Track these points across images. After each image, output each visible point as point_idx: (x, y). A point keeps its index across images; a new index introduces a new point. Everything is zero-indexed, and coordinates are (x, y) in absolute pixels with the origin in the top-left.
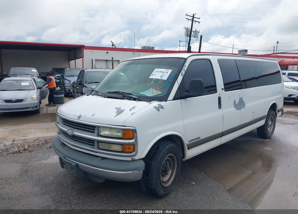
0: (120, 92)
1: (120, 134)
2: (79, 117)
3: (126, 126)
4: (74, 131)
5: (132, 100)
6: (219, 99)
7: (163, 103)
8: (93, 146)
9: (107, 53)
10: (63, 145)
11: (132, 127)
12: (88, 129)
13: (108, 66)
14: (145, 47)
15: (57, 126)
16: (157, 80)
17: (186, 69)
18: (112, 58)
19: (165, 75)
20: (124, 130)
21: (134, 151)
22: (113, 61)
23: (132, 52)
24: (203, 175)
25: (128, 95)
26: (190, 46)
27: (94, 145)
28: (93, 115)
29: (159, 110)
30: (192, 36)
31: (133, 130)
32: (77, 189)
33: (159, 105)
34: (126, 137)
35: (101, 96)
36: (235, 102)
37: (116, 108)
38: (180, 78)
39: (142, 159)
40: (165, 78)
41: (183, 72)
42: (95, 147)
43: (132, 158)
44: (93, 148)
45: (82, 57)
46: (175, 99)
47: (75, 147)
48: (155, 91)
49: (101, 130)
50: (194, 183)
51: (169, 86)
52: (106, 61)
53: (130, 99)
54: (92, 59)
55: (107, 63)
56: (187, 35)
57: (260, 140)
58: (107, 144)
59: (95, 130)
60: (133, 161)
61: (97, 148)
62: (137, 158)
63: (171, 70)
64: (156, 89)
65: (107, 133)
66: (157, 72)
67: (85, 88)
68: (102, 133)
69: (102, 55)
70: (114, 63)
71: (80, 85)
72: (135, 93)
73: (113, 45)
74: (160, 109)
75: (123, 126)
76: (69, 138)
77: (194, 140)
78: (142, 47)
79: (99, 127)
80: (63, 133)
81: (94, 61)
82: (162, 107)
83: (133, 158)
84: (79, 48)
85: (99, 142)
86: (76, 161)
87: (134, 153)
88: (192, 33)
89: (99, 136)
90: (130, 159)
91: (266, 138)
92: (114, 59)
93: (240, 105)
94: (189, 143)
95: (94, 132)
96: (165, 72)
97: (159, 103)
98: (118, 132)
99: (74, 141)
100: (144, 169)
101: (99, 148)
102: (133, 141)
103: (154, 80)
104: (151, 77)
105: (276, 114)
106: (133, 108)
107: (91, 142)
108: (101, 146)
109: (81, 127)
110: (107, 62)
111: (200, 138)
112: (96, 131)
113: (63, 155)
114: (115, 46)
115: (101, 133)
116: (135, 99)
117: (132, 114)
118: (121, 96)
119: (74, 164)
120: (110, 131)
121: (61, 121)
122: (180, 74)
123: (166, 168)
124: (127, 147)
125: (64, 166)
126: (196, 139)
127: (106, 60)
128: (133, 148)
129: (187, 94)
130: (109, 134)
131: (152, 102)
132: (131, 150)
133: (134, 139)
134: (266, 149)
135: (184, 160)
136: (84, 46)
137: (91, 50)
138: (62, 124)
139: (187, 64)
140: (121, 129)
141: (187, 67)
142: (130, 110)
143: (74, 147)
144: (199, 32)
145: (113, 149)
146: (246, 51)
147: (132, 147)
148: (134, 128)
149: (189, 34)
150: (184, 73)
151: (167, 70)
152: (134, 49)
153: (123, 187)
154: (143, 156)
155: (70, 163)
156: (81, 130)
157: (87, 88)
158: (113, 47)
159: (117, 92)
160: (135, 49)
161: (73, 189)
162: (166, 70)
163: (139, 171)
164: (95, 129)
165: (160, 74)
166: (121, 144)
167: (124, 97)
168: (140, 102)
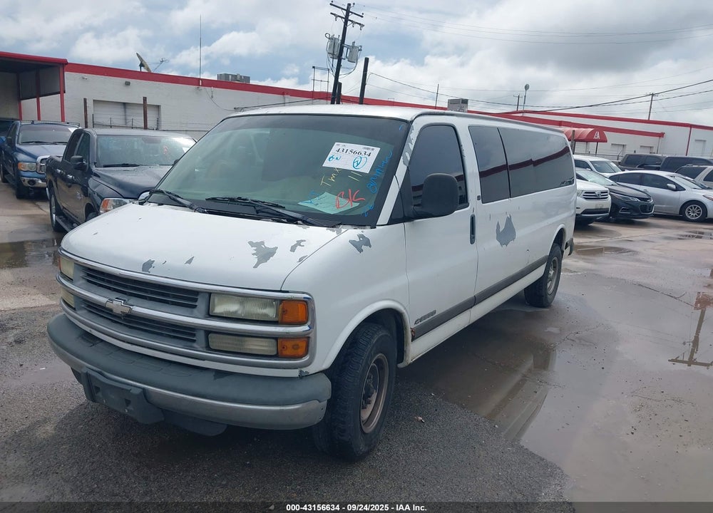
0: (246, 200)
1: (270, 312)
2: (147, 266)
3: (287, 292)
4: (130, 302)
5: (285, 221)
6: (473, 219)
7: (367, 232)
8: (189, 344)
9: (128, 84)
10: (88, 337)
11: (303, 293)
12: (175, 297)
13: (128, 118)
14: (227, 76)
15: (63, 284)
16: (344, 173)
17: (412, 147)
18: (145, 99)
19: (364, 160)
20: (282, 301)
21: (306, 353)
22: (145, 105)
23: (193, 87)
24: (434, 398)
25: (273, 208)
26: (339, 81)
27: (194, 341)
28: (189, 262)
29: (361, 251)
30: (343, 57)
31: (306, 301)
32: (133, 454)
33: (361, 236)
34: (287, 318)
35: (191, 208)
36: (498, 226)
37: (251, 244)
38: (401, 170)
39: (324, 372)
40: (366, 168)
41: (407, 155)
42: (195, 345)
43: (301, 371)
44: (191, 347)
45: (61, 91)
46: (392, 221)
47: (134, 346)
48: (343, 201)
49: (216, 300)
50: (420, 418)
51: (377, 190)
52: (123, 107)
53: (279, 218)
54: (85, 100)
55: (127, 110)
56: (333, 54)
57: (530, 310)
58: (233, 337)
59: (196, 300)
60: (303, 377)
61: (202, 348)
62: (312, 369)
63: (377, 150)
64: (346, 197)
65: (232, 307)
66: (341, 150)
67: (94, 178)
68: (219, 309)
69: (112, 89)
70: (148, 112)
71: (80, 172)
72: (289, 204)
73: (142, 65)
74: (363, 247)
75: (281, 291)
76: (109, 322)
77: (424, 317)
78: (220, 76)
79: (210, 294)
80: (89, 306)
81: (90, 103)
82: (367, 242)
83: (304, 370)
84: (51, 66)
85: (209, 332)
86: (140, 383)
87: (306, 358)
88: (345, 49)
89: (210, 315)
90: (295, 373)
91: (544, 307)
92: (149, 102)
93: (506, 234)
94: (416, 325)
95: (195, 307)
96: (363, 153)
97: (359, 231)
98: (265, 306)
99: (127, 329)
100: (330, 397)
101: (208, 348)
102: (305, 328)
103: (336, 172)
104: (327, 164)
105: (563, 252)
106: (299, 243)
107: (184, 333)
108: (215, 341)
109: (152, 293)
110: (125, 108)
111: (435, 312)
112: (201, 304)
113: (94, 368)
114: (148, 69)
115: (214, 309)
116: (292, 221)
117: (301, 260)
118: (251, 210)
119: (137, 391)
120: (242, 303)
121: (82, 274)
122: (402, 159)
123: (368, 389)
124: (289, 344)
125: (100, 394)
126: (428, 315)
127: (125, 104)
128: (305, 345)
129: (418, 209)
130: (240, 312)
131: (343, 229)
132: (301, 351)
133: (309, 323)
134: (548, 332)
135: (401, 365)
136: (67, 63)
137: (83, 75)
138: (84, 281)
139: (413, 135)
140: (275, 299)
141: (414, 142)
142: (293, 249)
143: (129, 345)
144: (360, 50)
145: (250, 349)
146: (465, 102)
147: (303, 344)
148: (308, 296)
149: (337, 53)
150: (409, 159)
151: (368, 149)
152: (199, 79)
153: (255, 439)
154: (327, 363)
155: (123, 389)
156: (151, 299)
157: (99, 177)
158: (143, 70)
159: (239, 198)
160: (202, 80)
161: (121, 454)
162: (365, 148)
163: (320, 402)
164: (198, 297)
165: (351, 157)
166: (275, 338)
167: (259, 214)
168: (312, 228)
